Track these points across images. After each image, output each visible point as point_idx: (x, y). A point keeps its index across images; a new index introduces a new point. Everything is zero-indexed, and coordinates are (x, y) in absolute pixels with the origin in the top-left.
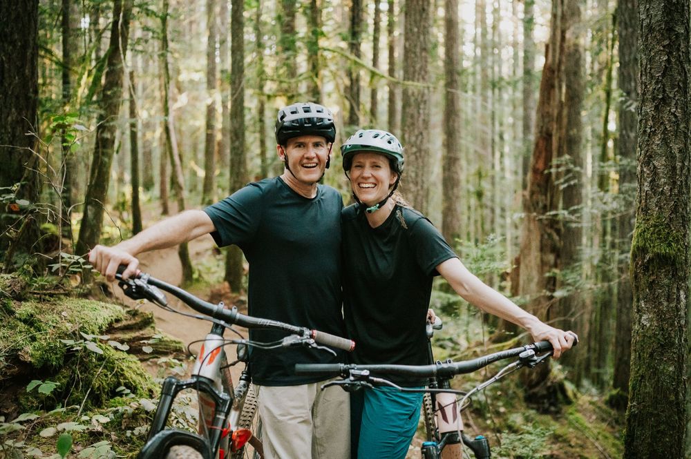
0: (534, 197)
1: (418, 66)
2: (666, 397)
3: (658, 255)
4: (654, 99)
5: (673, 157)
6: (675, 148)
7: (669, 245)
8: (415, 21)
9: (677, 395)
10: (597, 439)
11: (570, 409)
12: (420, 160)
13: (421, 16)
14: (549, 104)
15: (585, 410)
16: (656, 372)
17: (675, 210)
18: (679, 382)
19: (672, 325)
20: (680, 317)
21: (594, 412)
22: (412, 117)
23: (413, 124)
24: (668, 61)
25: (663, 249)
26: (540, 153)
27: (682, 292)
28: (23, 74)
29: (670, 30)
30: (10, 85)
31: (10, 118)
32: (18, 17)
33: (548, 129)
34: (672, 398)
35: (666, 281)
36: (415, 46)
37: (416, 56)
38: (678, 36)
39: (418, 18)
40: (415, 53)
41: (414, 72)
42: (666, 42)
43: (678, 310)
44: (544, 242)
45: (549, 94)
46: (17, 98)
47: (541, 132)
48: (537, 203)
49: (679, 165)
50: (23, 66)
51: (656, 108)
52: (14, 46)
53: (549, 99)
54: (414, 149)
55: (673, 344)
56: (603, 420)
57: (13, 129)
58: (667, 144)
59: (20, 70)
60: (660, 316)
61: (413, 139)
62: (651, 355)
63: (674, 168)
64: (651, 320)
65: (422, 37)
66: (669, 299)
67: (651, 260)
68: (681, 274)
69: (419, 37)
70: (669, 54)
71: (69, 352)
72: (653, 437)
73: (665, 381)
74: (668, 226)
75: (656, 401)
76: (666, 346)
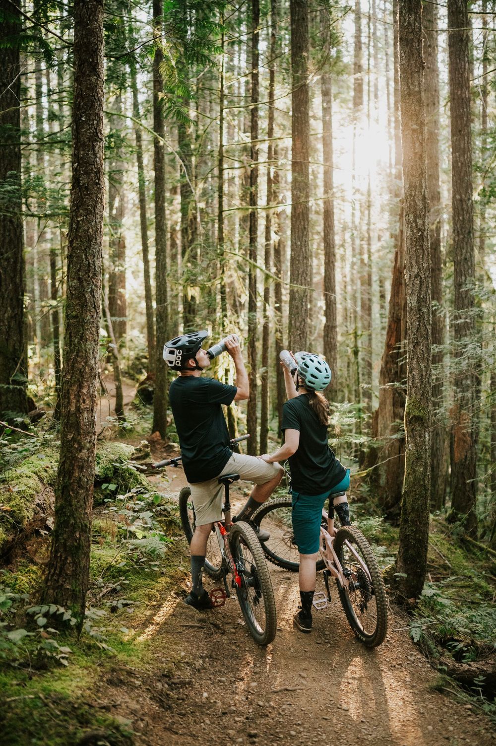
0: (388, 366)
1: (301, 270)
2: (419, 482)
3: (415, 416)
4: (413, 342)
5: (422, 370)
6: (422, 365)
7: (420, 411)
8: (298, 237)
9: (424, 481)
12: (303, 340)
13: (303, 233)
14: (398, 296)
16: (414, 471)
17: (423, 395)
18: (425, 476)
19: (422, 449)
20: (426, 445)
22: (297, 308)
23: (298, 313)
24: (419, 325)
25: (416, 413)
26: (392, 333)
27: (426, 433)
28: (15, 283)
29: (420, 310)
30: (6, 290)
31: (6, 315)
32: (11, 240)
33: (397, 315)
34: (422, 483)
35: (419, 428)
36: (299, 255)
38: (423, 313)
39: (301, 234)
40: (299, 260)
41: (298, 274)
42: (418, 316)
43: (425, 442)
44: (395, 399)
45: (398, 288)
46: (11, 300)
47: (393, 317)
48: (391, 370)
49: (424, 373)
50: (15, 276)
51: (414, 346)
52: (9, 262)
53: (398, 293)
54: (299, 332)
55: (421, 458)
57: (9, 322)
58: (419, 364)
59: (13, 279)
60: (416, 444)
61: (298, 324)
62: (413, 463)
63: (422, 375)
64: (412, 447)
65: (304, 249)
66: (420, 437)
67: (412, 418)
68: (426, 425)
69: (301, 249)
70: (419, 322)
71: (116, 470)
72: (413, 501)
73: (419, 475)
74: (419, 402)
75: (414, 485)
76: (419, 458)
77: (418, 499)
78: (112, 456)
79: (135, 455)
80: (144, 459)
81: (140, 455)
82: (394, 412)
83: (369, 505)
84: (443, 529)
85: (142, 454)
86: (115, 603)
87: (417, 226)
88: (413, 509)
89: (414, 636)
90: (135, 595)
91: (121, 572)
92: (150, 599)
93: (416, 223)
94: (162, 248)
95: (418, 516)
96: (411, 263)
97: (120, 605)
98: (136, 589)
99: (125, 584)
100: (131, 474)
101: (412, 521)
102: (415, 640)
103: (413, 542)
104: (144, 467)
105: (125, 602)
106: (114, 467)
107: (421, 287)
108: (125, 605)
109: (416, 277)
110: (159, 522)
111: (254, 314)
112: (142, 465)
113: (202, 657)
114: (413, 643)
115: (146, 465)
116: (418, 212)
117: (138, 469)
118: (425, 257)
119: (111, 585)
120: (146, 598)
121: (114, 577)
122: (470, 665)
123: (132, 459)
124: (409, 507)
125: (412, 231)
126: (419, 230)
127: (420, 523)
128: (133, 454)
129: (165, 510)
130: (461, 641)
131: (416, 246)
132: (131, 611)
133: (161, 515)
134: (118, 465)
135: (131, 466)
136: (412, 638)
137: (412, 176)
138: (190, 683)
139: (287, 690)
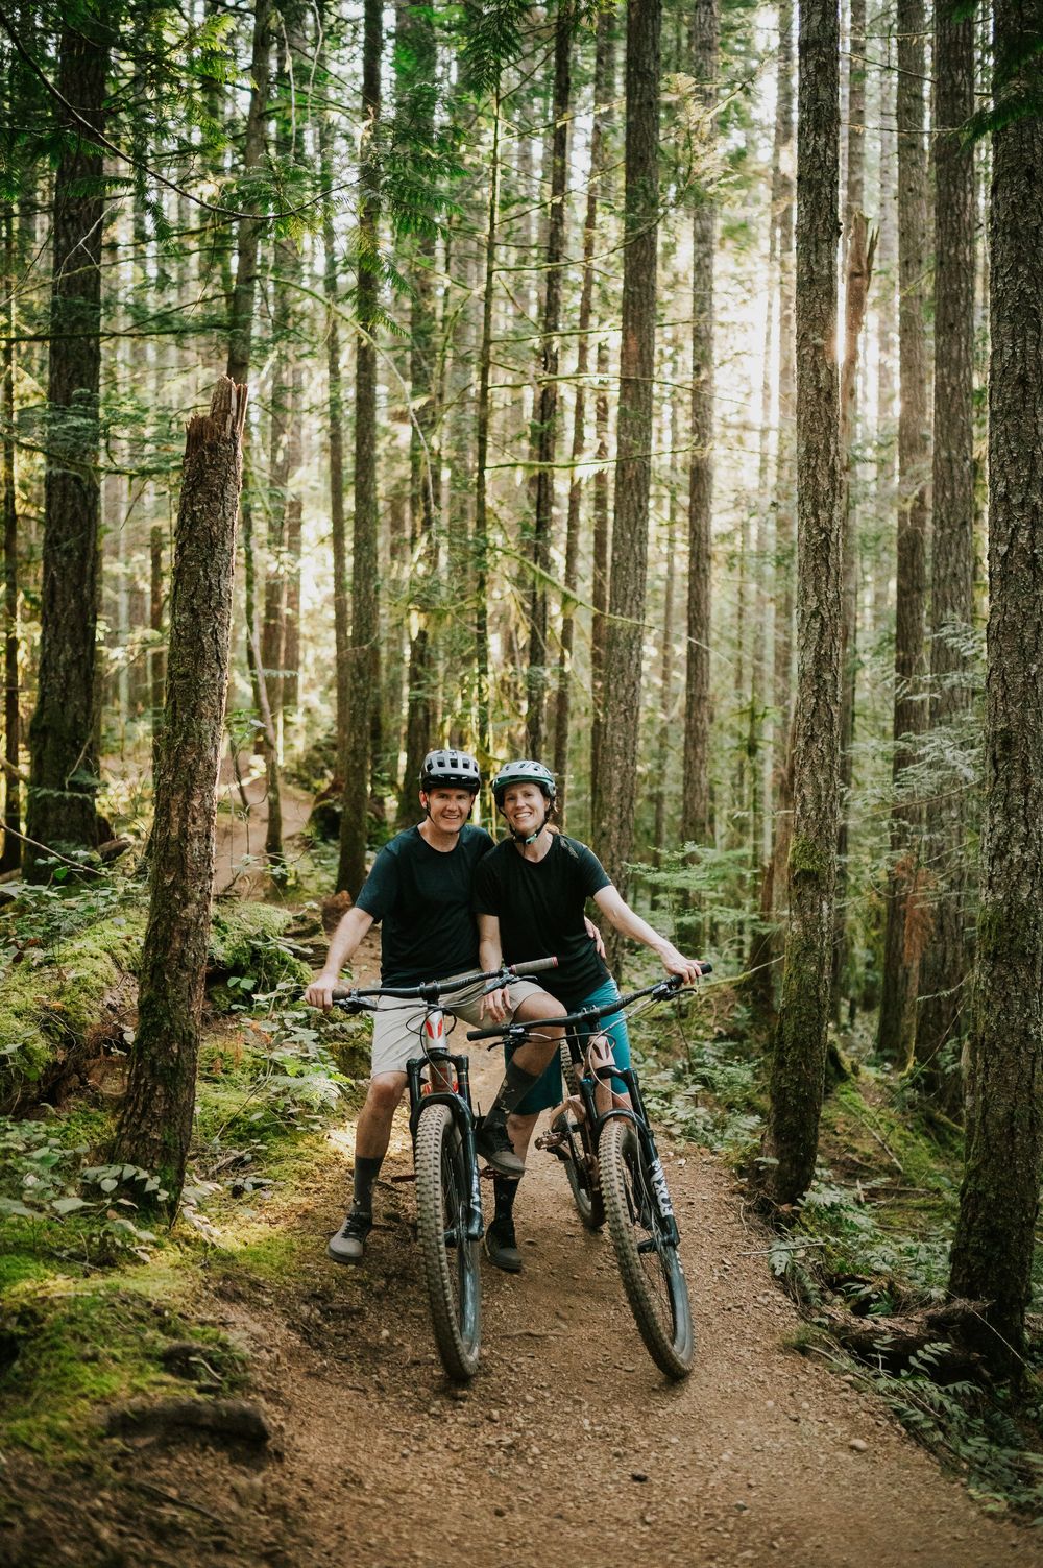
1: (631, 589)
3: (804, 870)
4: (805, 735)
5: (819, 787)
6: (821, 779)
7: (814, 862)
8: (628, 523)
9: (817, 991)
10: (878, 1128)
11: (843, 1087)
12: (631, 722)
15: (870, 1089)
16: (801, 971)
17: (819, 832)
18: (819, 981)
19: (814, 931)
20: (823, 925)
22: (621, 660)
24: (817, 703)
25: (807, 865)
27: (824, 903)
28: (81, 596)
29: (819, 677)
30: (63, 611)
31: (62, 658)
32: (76, 515)
34: (813, 993)
35: (810, 893)
36: (627, 559)
38: (825, 682)
41: (626, 596)
42: (815, 688)
43: (820, 918)
46: (73, 628)
49: (824, 793)
50: (81, 584)
51: (807, 743)
52: (70, 557)
54: (623, 707)
55: (814, 947)
57: (67, 672)
58: (814, 776)
59: (77, 590)
60: (804, 923)
61: (622, 691)
62: (797, 957)
63: (819, 796)
64: (798, 927)
65: (637, 548)
66: (812, 910)
67: (800, 875)
68: (824, 888)
69: (632, 546)
70: (817, 698)
71: (256, 954)
72: (796, 1027)
73: (808, 979)
74: (813, 846)
75: (799, 997)
76: (809, 948)
78: (250, 927)
79: (293, 929)
80: (310, 936)
81: (302, 928)
83: (749, 1046)
85: (307, 926)
86: (239, 1182)
87: (817, 523)
88: (795, 1041)
89: (777, 1265)
90: (275, 1169)
91: (253, 1131)
92: (303, 1178)
93: (816, 516)
94: (366, 535)
95: (805, 1055)
96: (805, 591)
97: (249, 1187)
98: (279, 1160)
99: (259, 1151)
100: (283, 962)
101: (793, 1063)
102: (778, 1273)
103: (792, 1101)
104: (309, 951)
105: (258, 1181)
106: (253, 948)
107: (821, 634)
108: (257, 1186)
109: (814, 615)
110: (331, 1049)
111: (540, 669)
112: (304, 946)
113: (386, 1275)
114: (774, 1277)
115: (312, 947)
116: (821, 498)
117: (297, 954)
118: (831, 581)
119: (235, 1152)
120: (296, 1176)
121: (240, 1139)
122: (876, 1322)
123: (286, 935)
124: (789, 1038)
125: (809, 532)
126: (822, 530)
127: (807, 1067)
128: (289, 926)
129: (344, 1030)
130: (870, 1283)
131: (815, 559)
132: (267, 1195)
133: (336, 1038)
134: (259, 943)
135: (284, 946)
136: (773, 1269)
137: (812, 430)
138: (360, 1312)
139: (530, 1335)
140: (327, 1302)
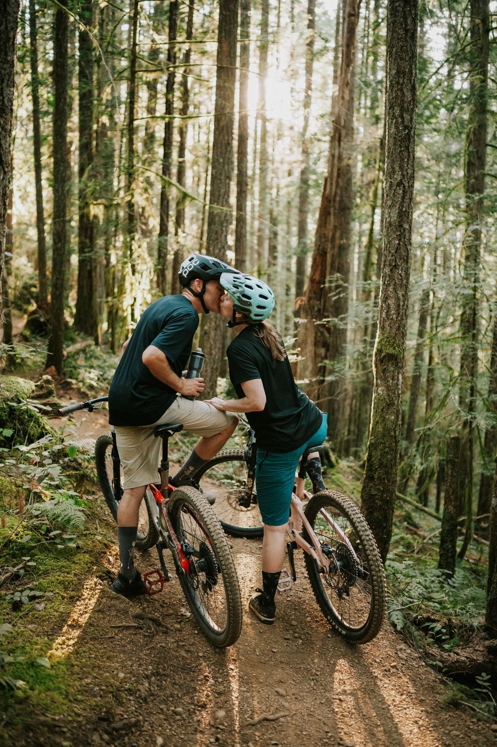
0: (311, 302)
1: (223, 191)
2: (389, 433)
3: (388, 354)
4: (390, 265)
5: (399, 299)
6: (400, 293)
7: (394, 349)
9: (395, 432)
10: (353, 493)
11: (333, 471)
13: (226, 149)
14: (325, 227)
15: (345, 472)
16: (384, 419)
17: (398, 329)
19: (394, 393)
20: (399, 389)
21: (351, 473)
22: (217, 233)
23: (217, 239)
24: (399, 244)
25: (391, 351)
26: (317, 267)
27: (400, 375)
29: (401, 226)
33: (324, 248)
34: (393, 433)
35: (392, 369)
36: (221, 174)
37: (221, 182)
38: (404, 230)
39: (224, 150)
40: (220, 180)
42: (398, 233)
43: (397, 385)
44: (318, 338)
45: (326, 219)
47: (318, 249)
48: (314, 307)
49: (402, 303)
51: (391, 270)
55: (394, 404)
56: (358, 479)
58: (396, 291)
60: (388, 388)
61: (217, 251)
62: (382, 410)
63: (399, 305)
64: (383, 391)
65: (226, 167)
66: (393, 379)
67: (384, 357)
68: (400, 365)
70: (399, 240)
71: (12, 410)
72: (381, 455)
73: (389, 424)
74: (394, 338)
75: (384, 436)
76: (390, 405)
77: (387, 453)
78: (8, 393)
79: (36, 393)
80: (47, 397)
81: (41, 393)
82: (315, 353)
84: (359, 476)
85: (44, 391)
86: (17, 597)
87: (403, 122)
88: (381, 465)
89: (396, 622)
90: (44, 581)
91: (24, 550)
92: (66, 588)
93: (403, 118)
94: (62, 157)
95: (387, 473)
96: (393, 168)
97: (25, 600)
98: (46, 573)
99: (29, 566)
100: (31, 416)
101: (379, 478)
102: (399, 628)
103: (379, 503)
104: (48, 408)
105: (32, 593)
106: (10, 407)
107: (403, 198)
108: (32, 598)
109: (399, 185)
110: (69, 476)
111: (166, 238)
112: (45, 405)
113: (147, 677)
114: (396, 631)
115: (51, 405)
116: (406, 105)
117: (40, 409)
118: (410, 162)
119: (10, 568)
120: (61, 587)
121: (14, 556)
122: (458, 654)
123: (33, 398)
124: (376, 462)
125: (397, 128)
126: (406, 127)
127: (389, 481)
128: (33, 391)
129: (75, 460)
130: (438, 621)
131: (400, 147)
132: (41, 607)
133: (69, 466)
134: (15, 404)
135: (32, 406)
136: (394, 626)
137: (401, 59)
138: (137, 724)
139: (266, 720)
140: (110, 723)
